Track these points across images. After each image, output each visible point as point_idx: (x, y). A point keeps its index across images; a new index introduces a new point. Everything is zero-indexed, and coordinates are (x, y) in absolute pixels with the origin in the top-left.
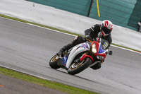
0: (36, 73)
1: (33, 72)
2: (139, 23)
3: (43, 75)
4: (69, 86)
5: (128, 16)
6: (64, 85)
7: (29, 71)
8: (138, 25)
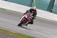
0: (10, 30)
1: (9, 30)
2: (52, 9)
3: (13, 31)
4: (24, 35)
5: (47, 7)
6: (21, 35)
7: (7, 29)
8: (51, 10)
